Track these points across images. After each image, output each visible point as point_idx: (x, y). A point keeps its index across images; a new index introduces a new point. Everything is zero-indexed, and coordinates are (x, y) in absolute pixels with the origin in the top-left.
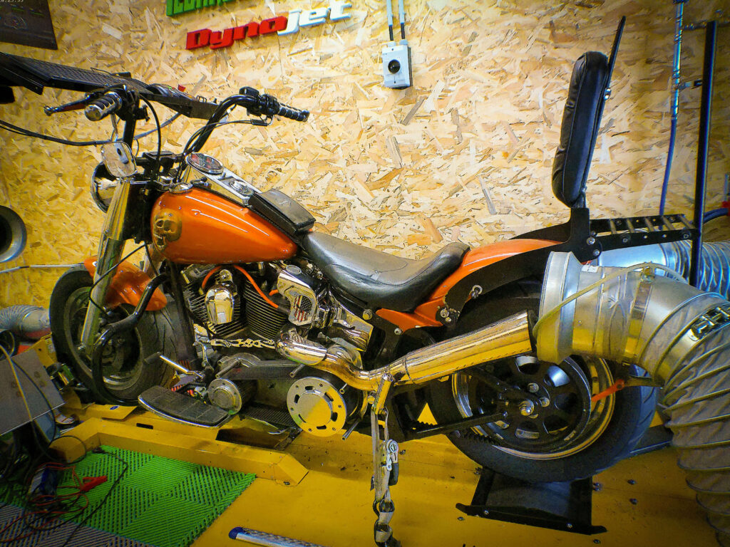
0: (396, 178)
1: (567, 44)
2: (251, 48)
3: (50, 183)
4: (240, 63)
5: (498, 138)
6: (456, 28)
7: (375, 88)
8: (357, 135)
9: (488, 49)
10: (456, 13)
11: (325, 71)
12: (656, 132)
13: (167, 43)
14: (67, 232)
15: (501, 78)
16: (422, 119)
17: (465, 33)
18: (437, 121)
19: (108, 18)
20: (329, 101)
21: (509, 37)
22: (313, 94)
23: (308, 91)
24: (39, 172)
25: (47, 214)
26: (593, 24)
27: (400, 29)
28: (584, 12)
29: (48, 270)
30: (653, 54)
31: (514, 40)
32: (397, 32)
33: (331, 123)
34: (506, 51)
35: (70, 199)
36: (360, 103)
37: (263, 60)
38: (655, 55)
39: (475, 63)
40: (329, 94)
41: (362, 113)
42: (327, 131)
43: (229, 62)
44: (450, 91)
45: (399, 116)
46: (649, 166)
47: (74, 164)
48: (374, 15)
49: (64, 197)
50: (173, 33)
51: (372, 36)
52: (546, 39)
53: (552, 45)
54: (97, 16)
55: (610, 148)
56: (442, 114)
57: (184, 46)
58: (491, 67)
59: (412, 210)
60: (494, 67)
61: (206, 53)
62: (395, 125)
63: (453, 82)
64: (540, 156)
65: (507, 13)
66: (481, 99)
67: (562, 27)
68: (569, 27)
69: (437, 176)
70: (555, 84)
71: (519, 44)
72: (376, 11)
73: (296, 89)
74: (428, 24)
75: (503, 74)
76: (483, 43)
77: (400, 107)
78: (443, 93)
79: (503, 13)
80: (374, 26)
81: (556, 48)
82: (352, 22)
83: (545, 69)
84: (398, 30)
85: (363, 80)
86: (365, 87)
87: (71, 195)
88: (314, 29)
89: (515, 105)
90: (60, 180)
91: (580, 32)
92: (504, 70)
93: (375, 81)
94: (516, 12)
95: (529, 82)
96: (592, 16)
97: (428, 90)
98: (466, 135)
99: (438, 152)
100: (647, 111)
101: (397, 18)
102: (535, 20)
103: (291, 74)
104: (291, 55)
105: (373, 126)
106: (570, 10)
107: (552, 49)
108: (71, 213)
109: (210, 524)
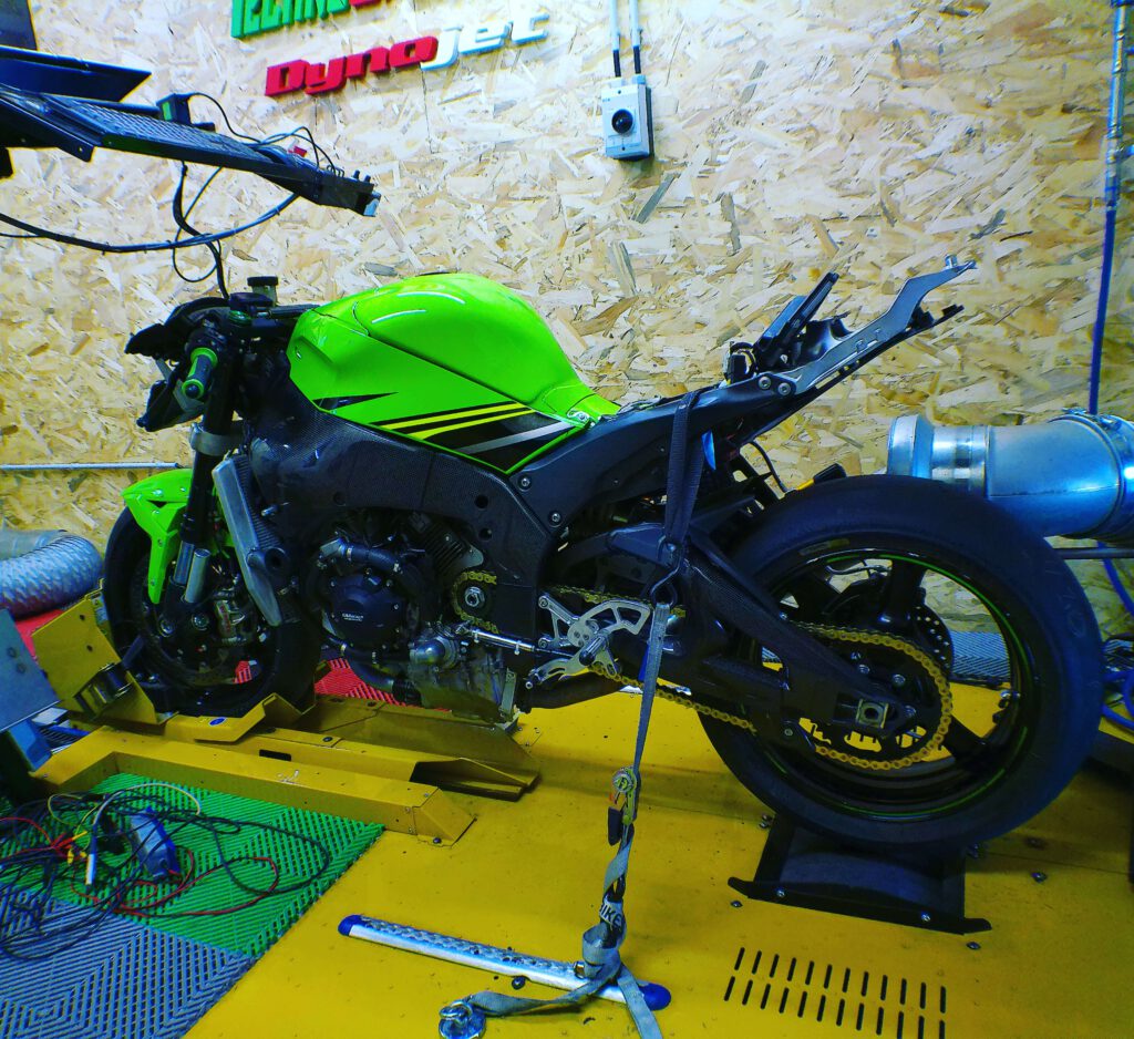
0: (626, 314)
1: (923, 80)
2: (376, 91)
3: (34, 325)
4: (356, 116)
5: (803, 243)
6: (729, 55)
7: (589, 160)
8: (556, 241)
9: (784, 91)
10: (729, 27)
11: (501, 130)
12: (1078, 232)
13: (232, 82)
14: (60, 408)
15: (808, 141)
16: (671, 213)
17: (746, 61)
18: (695, 215)
19: (132, 43)
20: (509, 183)
21: (821, 71)
22: (482, 170)
23: (473, 165)
24: (15, 306)
25: (26, 377)
26: (969, 44)
27: (632, 57)
28: (952, 23)
29: (30, 473)
30: (1075, 96)
31: (831, 74)
32: (627, 61)
33: (513, 220)
34: (817, 93)
35: (68, 352)
36: (562, 186)
37: (397, 112)
38: (1078, 99)
39: (760, 116)
40: (510, 170)
41: (566, 202)
42: (506, 233)
43: (338, 116)
44: (719, 164)
45: (631, 206)
46: (1066, 292)
47: (75, 292)
48: (588, 33)
49: (58, 349)
50: (242, 66)
51: (583, 69)
52: (887, 71)
53: (897, 81)
54: (115, 39)
55: (998, 261)
56: (706, 203)
57: (262, 89)
58: (790, 122)
59: (653, 370)
60: (796, 122)
61: (299, 101)
62: (624, 221)
63: (724, 147)
64: (875, 275)
65: (819, 26)
66: (772, 175)
67: (915, 51)
68: (927, 50)
69: (695, 311)
70: (901, 150)
71: (838, 82)
72: (590, 26)
73: (453, 161)
74: (680, 47)
75: (811, 133)
76: (776, 79)
77: (633, 191)
78: (707, 167)
79: (811, 27)
80: (587, 52)
81: (904, 87)
82: (548, 45)
83: (884, 123)
84: (631, 58)
85: (567, 145)
86: (572, 158)
87: (70, 346)
88: (484, 57)
89: (831, 187)
90: (50, 318)
91: (944, 60)
92: (811, 127)
93: (591, 147)
94: (834, 25)
95: (857, 146)
96: (968, 31)
97: (681, 161)
98: (746, 240)
99: (698, 269)
100: (1065, 197)
101: (628, 37)
102: (867, 38)
103: (444, 135)
104: (446, 102)
105: (584, 224)
106: (931, 21)
107: (898, 90)
108: (69, 376)
109: (305, 910)
